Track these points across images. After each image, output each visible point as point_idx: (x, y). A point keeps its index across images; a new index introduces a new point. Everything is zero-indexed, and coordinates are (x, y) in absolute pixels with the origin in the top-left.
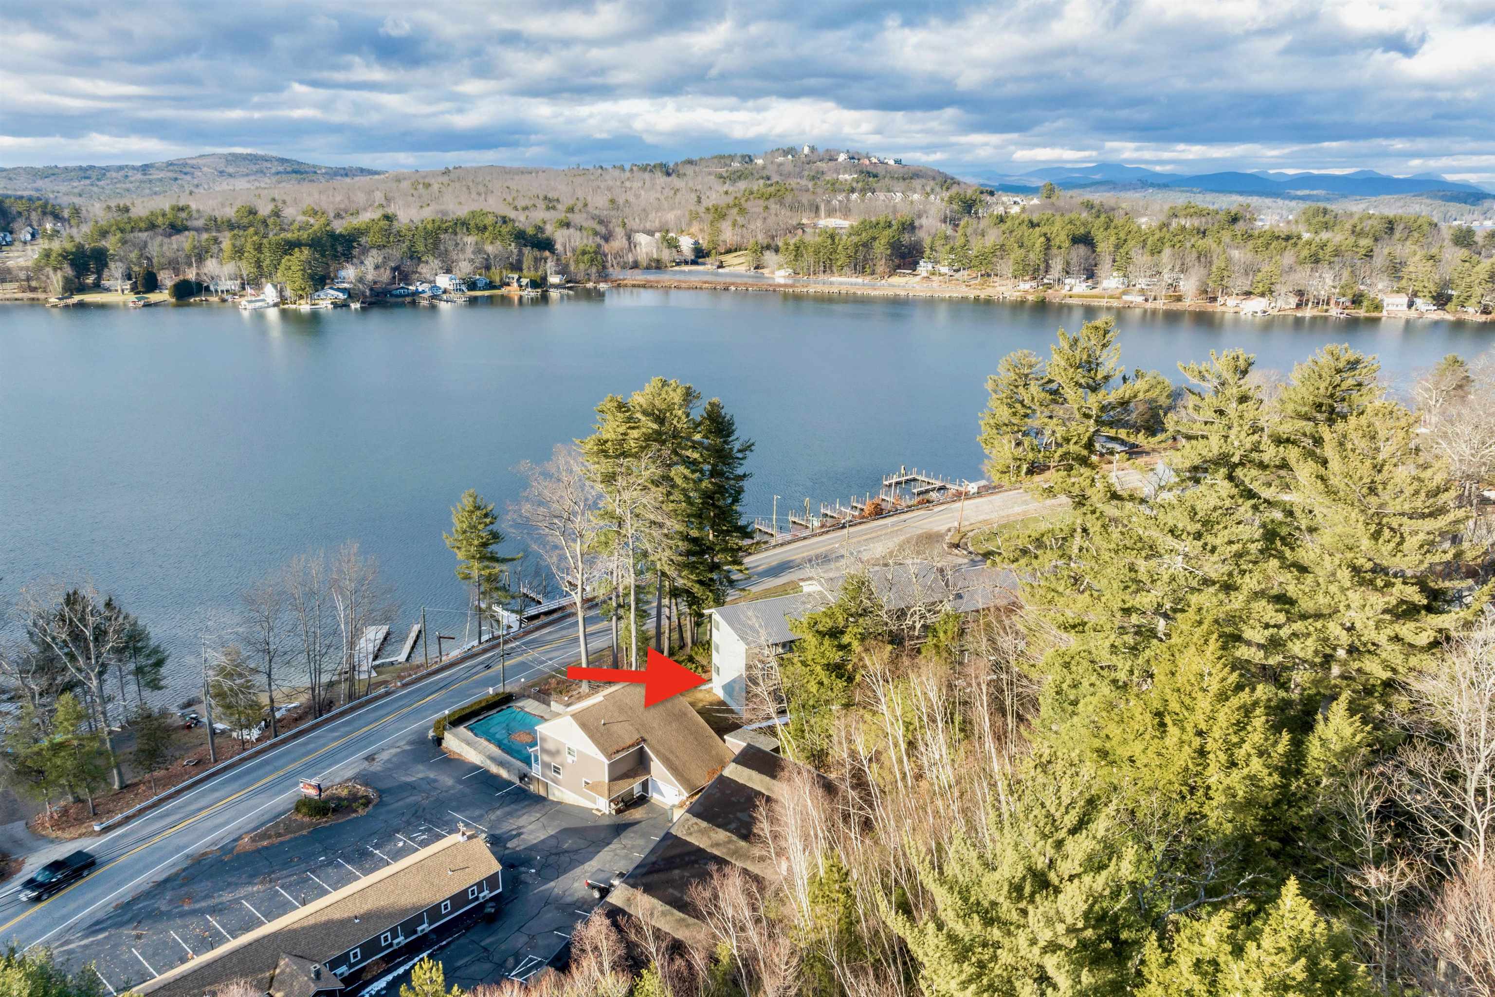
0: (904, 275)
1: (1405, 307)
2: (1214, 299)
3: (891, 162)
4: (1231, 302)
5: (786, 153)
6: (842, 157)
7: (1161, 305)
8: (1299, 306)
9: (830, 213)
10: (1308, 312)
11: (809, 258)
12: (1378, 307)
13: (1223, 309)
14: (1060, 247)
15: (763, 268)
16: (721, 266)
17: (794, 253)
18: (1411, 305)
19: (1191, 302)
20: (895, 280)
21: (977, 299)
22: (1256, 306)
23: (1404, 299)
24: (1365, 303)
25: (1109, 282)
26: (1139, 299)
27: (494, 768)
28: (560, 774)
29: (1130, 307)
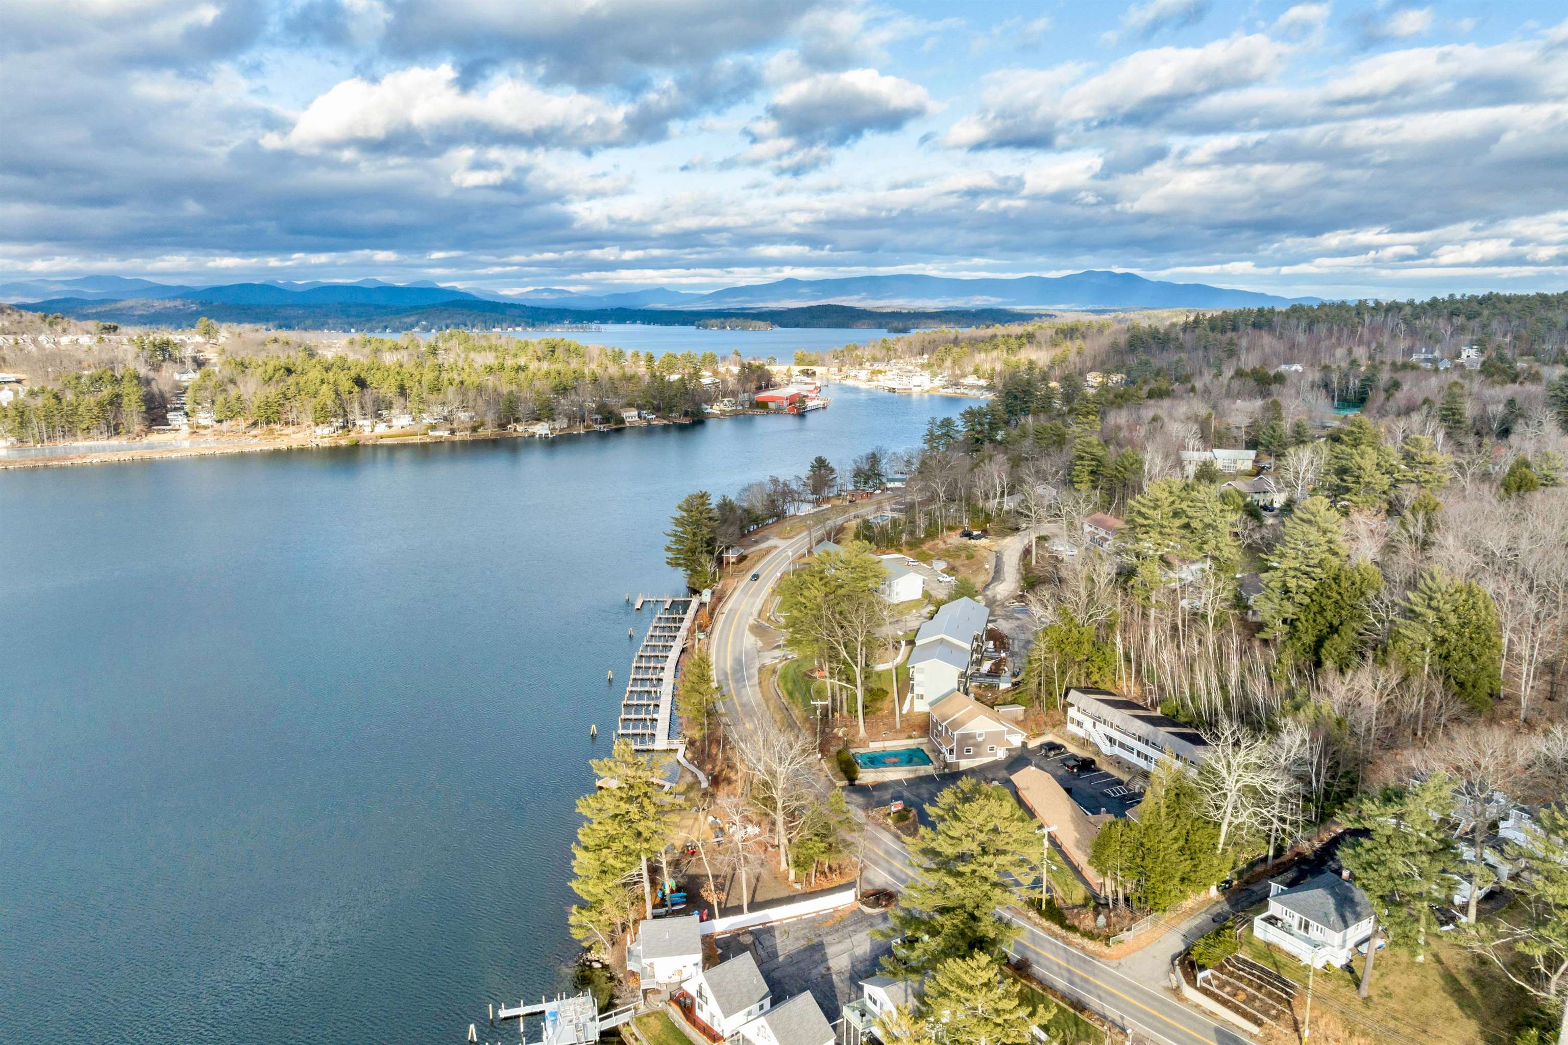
1: (637, 418)
2: (504, 427)
7: (466, 435)
8: (570, 425)
12: (622, 421)
14: (350, 393)
17: (18, 419)
18: (640, 417)
22: (541, 429)
23: (634, 412)
24: (614, 418)
25: (402, 422)
26: (446, 433)
27: (911, 775)
28: (971, 752)
29: (439, 441)
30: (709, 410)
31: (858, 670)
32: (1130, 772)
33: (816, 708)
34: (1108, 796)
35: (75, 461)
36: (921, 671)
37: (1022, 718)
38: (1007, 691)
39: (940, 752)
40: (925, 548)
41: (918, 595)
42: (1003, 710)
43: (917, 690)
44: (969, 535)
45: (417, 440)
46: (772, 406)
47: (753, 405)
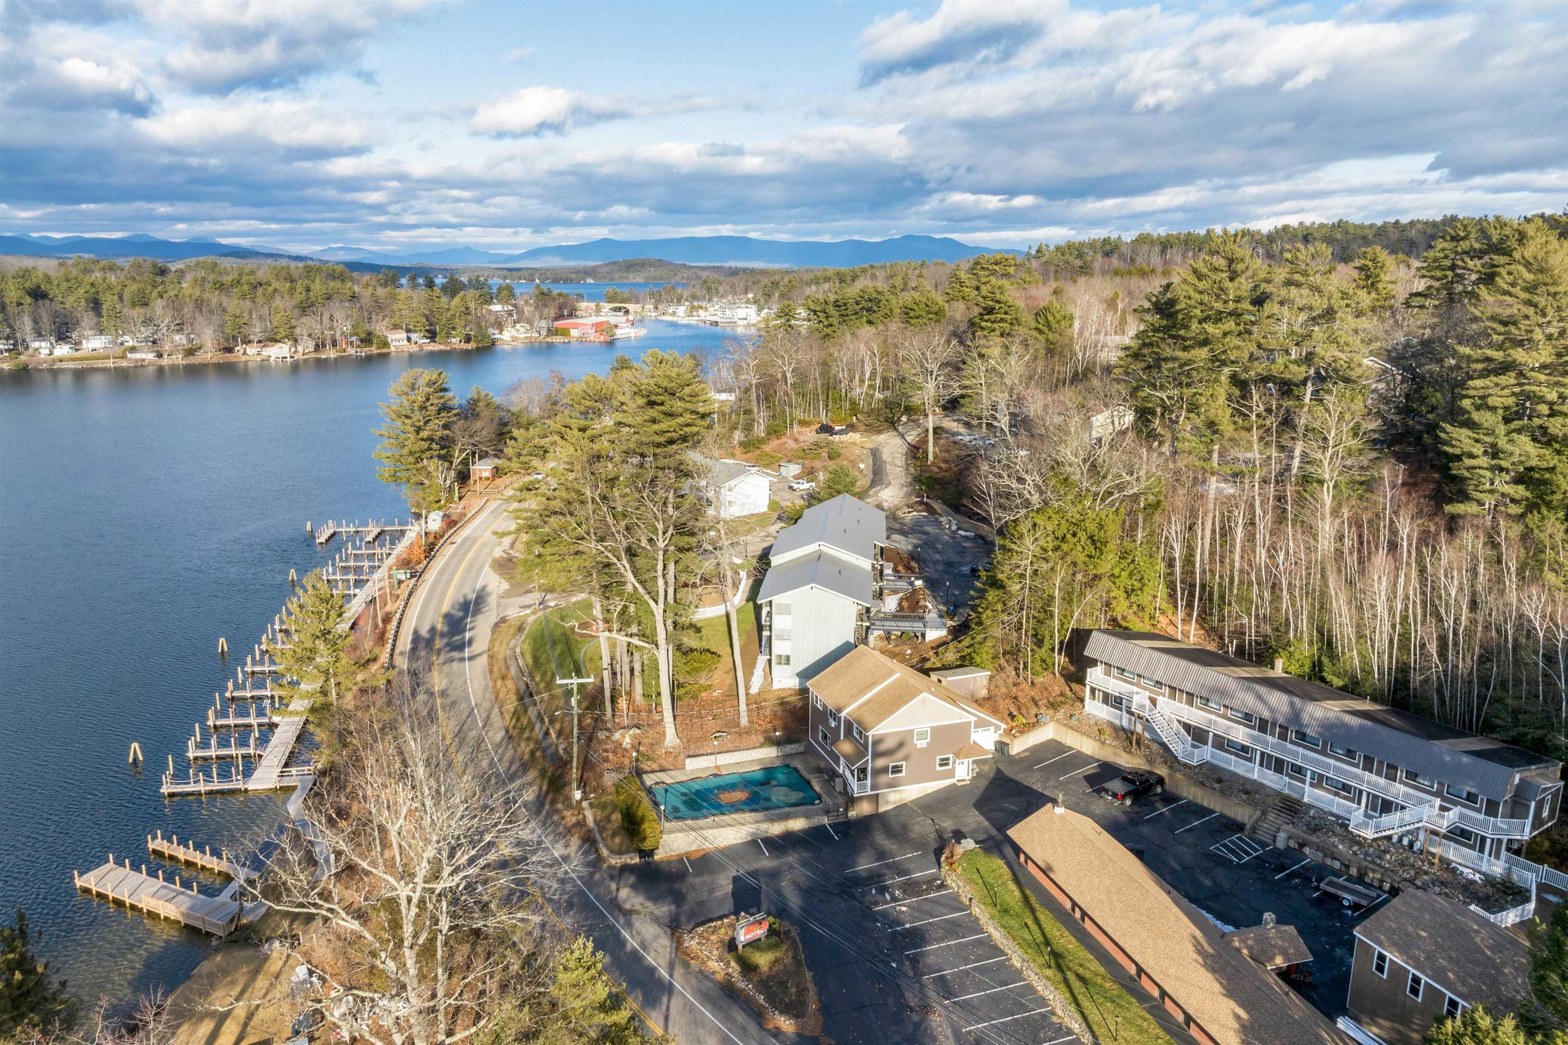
1: (405, 342)
2: (230, 350)
4: (252, 350)
7: (179, 359)
8: (317, 348)
10: (331, 354)
12: (386, 344)
13: (244, 358)
18: (409, 339)
19: (209, 355)
22: (278, 352)
23: (402, 335)
24: (375, 341)
25: (94, 343)
26: (150, 356)
27: (776, 829)
28: (901, 771)
29: (140, 366)
30: (497, 336)
31: (658, 610)
32: (1253, 804)
33: (569, 693)
34: (1223, 862)
36: (786, 610)
37: (984, 693)
38: (942, 644)
39: (834, 775)
40: (767, 448)
41: (762, 506)
42: (952, 679)
43: (779, 648)
44: (826, 429)
45: (110, 364)
46: (574, 333)
47: (551, 332)
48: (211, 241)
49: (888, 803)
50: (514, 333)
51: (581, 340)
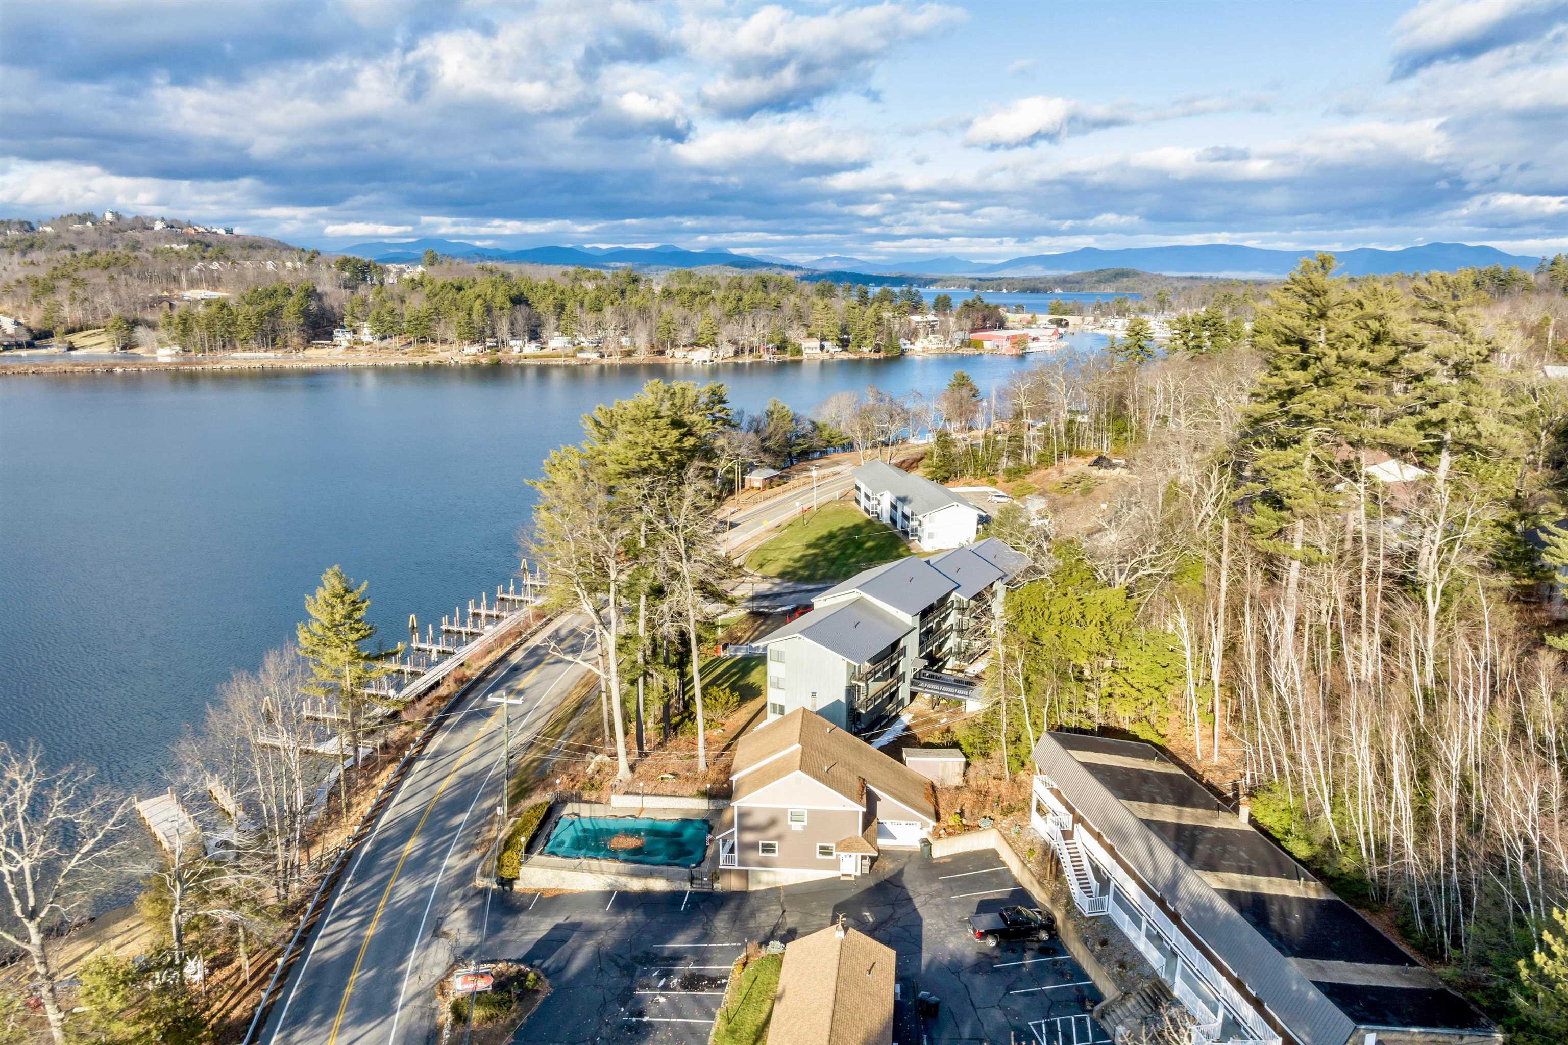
0: (323, 346)
1: (818, 350)
2: (661, 353)
3: (222, 231)
4: (679, 353)
5: (82, 219)
6: (158, 226)
7: (617, 360)
8: (736, 353)
9: (193, 283)
10: (747, 359)
11: (199, 333)
12: (799, 351)
13: (671, 361)
14: (501, 309)
15: (137, 346)
16: (71, 348)
17: (181, 327)
18: (822, 348)
19: (642, 356)
20: (312, 352)
21: (426, 366)
22: (701, 356)
23: (816, 343)
24: (789, 348)
25: (557, 342)
26: (594, 356)
27: (636, 885)
28: (774, 851)
29: (586, 364)
30: (908, 347)
31: (611, 641)
35: (206, 367)
37: (957, 781)
43: (773, 696)
44: (1101, 462)
45: (565, 361)
46: (987, 345)
47: (965, 344)
48: (725, 251)
49: (759, 882)
50: (926, 343)
51: (992, 353)
